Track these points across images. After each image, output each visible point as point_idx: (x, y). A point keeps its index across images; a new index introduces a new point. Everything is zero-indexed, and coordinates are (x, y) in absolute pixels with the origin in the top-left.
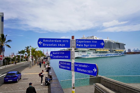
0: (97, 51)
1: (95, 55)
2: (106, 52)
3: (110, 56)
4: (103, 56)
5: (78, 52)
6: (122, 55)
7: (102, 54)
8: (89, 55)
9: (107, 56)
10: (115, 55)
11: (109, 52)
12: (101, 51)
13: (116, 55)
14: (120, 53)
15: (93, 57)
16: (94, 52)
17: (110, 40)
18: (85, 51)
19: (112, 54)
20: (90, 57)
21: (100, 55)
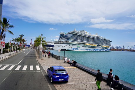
0: (87, 46)
1: (84, 49)
2: (94, 47)
3: (97, 51)
4: (91, 51)
5: (68, 45)
6: (107, 51)
7: (90, 49)
8: (78, 48)
9: (95, 51)
10: (101, 51)
11: (97, 47)
12: (90, 46)
13: (103, 51)
14: (106, 49)
15: (82, 50)
16: (84, 46)
17: (99, 36)
18: (75, 44)
19: (99, 49)
20: (79, 50)
21: (88, 49)
